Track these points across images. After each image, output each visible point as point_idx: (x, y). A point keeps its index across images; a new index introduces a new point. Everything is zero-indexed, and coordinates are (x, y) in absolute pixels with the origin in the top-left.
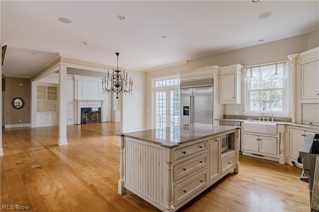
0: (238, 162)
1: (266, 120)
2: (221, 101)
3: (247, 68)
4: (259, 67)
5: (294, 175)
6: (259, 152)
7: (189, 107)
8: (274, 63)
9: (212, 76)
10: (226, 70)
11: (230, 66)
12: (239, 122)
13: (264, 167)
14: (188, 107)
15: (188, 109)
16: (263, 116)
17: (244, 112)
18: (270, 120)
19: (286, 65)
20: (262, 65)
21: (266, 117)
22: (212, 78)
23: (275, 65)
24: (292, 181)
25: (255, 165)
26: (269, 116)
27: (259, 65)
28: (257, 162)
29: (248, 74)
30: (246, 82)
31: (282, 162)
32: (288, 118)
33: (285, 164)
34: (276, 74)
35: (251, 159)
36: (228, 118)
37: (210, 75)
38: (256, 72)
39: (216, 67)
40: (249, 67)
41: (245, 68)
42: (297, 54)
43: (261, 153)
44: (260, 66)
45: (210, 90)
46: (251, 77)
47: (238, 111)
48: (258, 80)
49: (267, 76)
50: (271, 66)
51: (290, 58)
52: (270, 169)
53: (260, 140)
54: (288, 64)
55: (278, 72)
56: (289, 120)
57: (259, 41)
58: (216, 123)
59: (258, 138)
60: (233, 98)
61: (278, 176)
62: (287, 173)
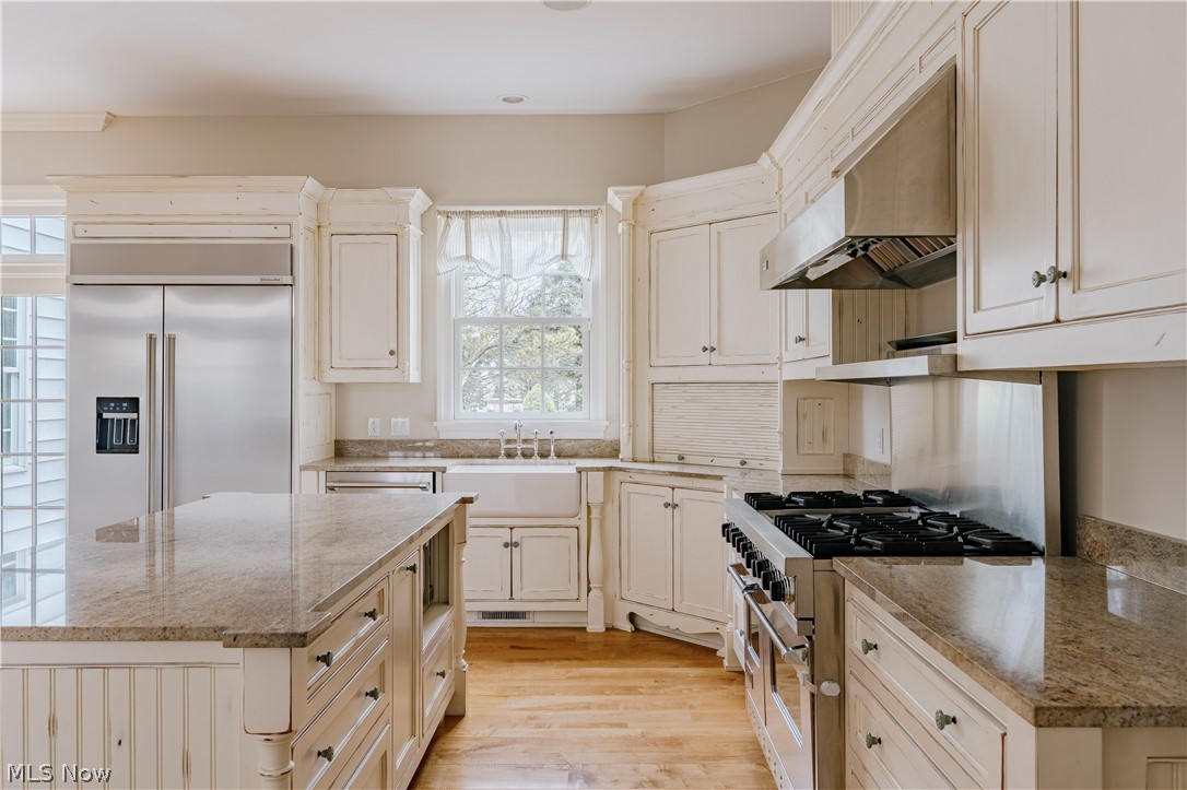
0: (463, 662)
1: (526, 455)
2: (326, 367)
3: (448, 215)
4: (498, 218)
5: (650, 666)
6: (511, 599)
7: (137, 400)
8: (557, 208)
9: (283, 231)
10: (350, 207)
11: (377, 193)
12: (425, 470)
13: (547, 662)
14: (134, 403)
15: (134, 416)
16: (514, 437)
17: (435, 424)
18: (544, 455)
19: (597, 222)
20: (512, 209)
21: (525, 441)
22: (289, 242)
23: (558, 220)
24: (656, 688)
25: (511, 661)
26: (539, 437)
27: (498, 209)
28: (513, 647)
29: (454, 243)
30: (442, 278)
31: (596, 625)
32: (603, 441)
33: (607, 629)
34: (564, 256)
35: (485, 640)
36: (359, 457)
37: (275, 225)
38: (487, 239)
39: (311, 184)
40: (458, 209)
41: (440, 213)
42: (638, 188)
43: (521, 600)
44: (502, 213)
45: (275, 307)
46: (468, 257)
47: (407, 420)
48: (496, 274)
49: (531, 260)
50: (543, 220)
51: (616, 198)
52: (568, 662)
53: (516, 545)
54: (601, 219)
55: (571, 250)
56: (608, 449)
57: (504, 100)
58: (311, 484)
59: (505, 535)
60: (392, 353)
61: (607, 682)
62: (629, 662)
